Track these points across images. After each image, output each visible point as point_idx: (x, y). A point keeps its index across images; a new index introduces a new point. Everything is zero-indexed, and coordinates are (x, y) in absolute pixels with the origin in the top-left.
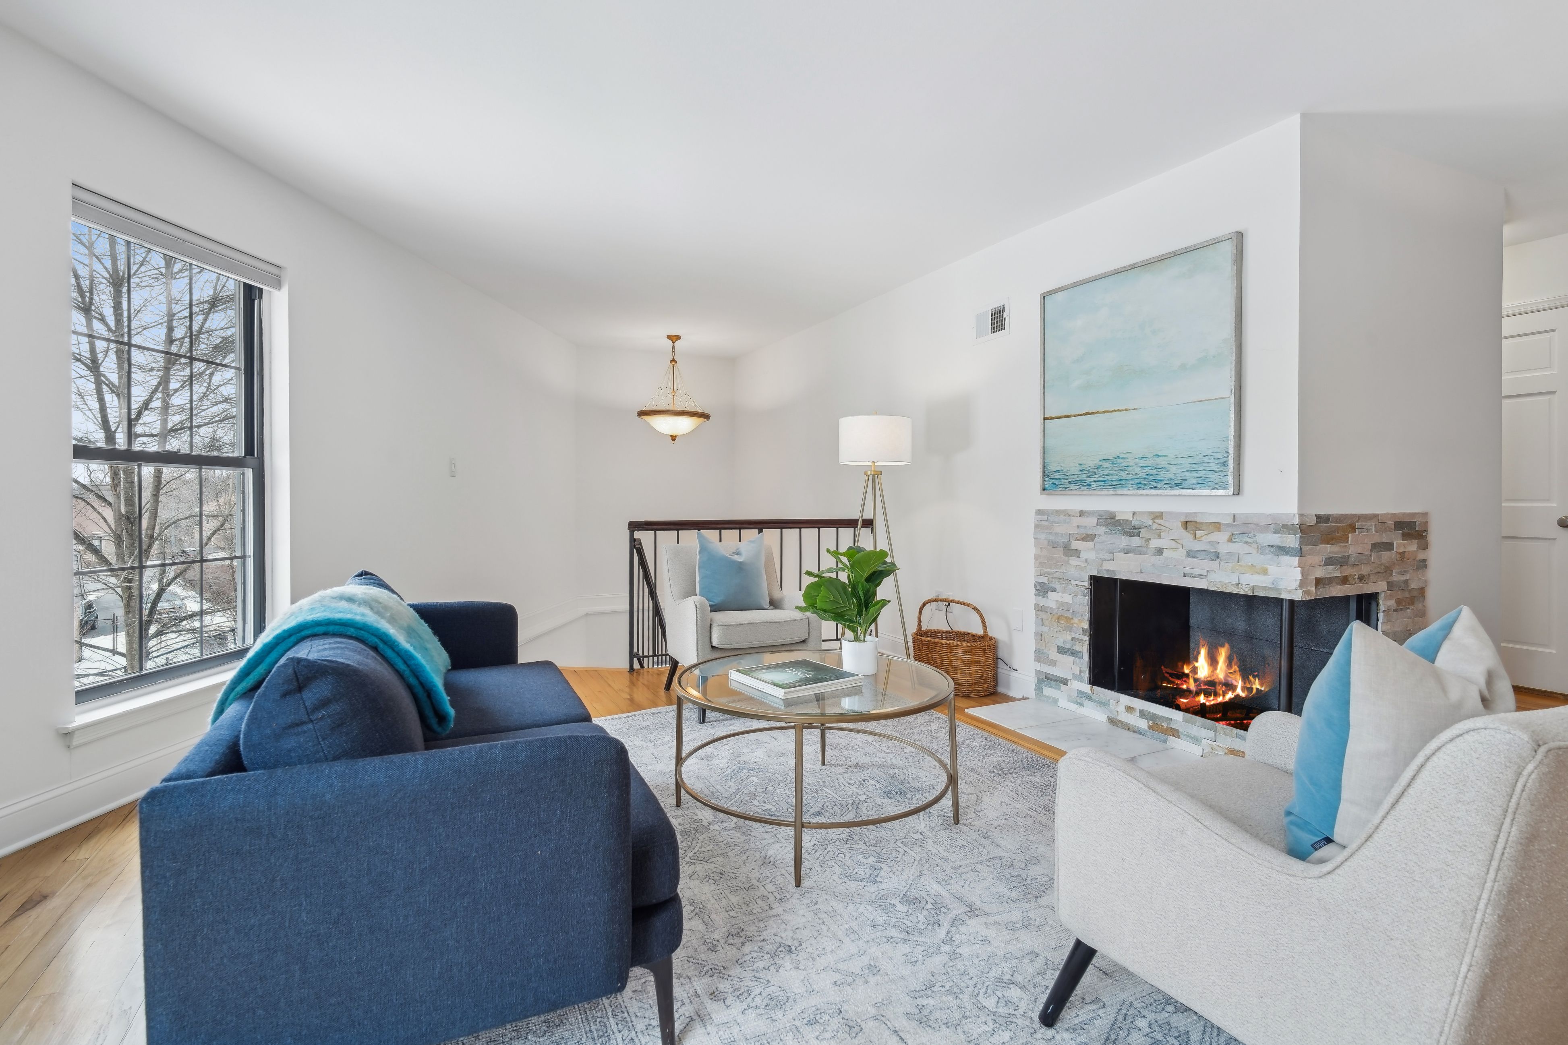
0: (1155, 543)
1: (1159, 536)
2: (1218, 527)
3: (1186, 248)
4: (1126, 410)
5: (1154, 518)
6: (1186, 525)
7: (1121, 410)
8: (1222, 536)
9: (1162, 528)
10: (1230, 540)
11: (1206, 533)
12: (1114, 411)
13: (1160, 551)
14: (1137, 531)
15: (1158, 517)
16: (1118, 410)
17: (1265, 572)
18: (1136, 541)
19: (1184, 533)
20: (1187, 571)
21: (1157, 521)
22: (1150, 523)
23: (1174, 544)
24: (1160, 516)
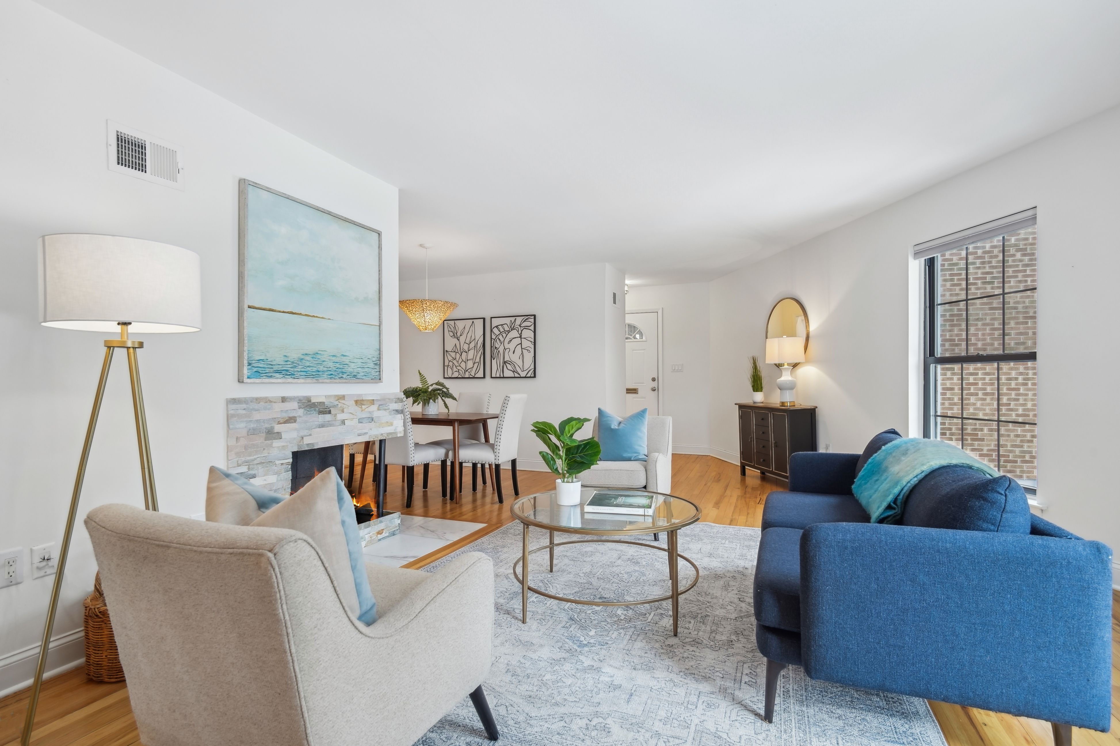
0: (340, 417)
1: (343, 411)
2: (372, 402)
3: (360, 224)
4: (322, 318)
5: (338, 400)
6: (356, 402)
7: (319, 317)
8: (374, 408)
9: (345, 406)
10: (379, 409)
11: (367, 406)
12: (314, 316)
13: (343, 422)
14: (328, 410)
15: (340, 398)
16: (317, 317)
17: (391, 424)
18: (328, 417)
19: (357, 408)
20: (360, 432)
21: (340, 401)
22: (337, 403)
23: (352, 416)
24: (343, 397)
